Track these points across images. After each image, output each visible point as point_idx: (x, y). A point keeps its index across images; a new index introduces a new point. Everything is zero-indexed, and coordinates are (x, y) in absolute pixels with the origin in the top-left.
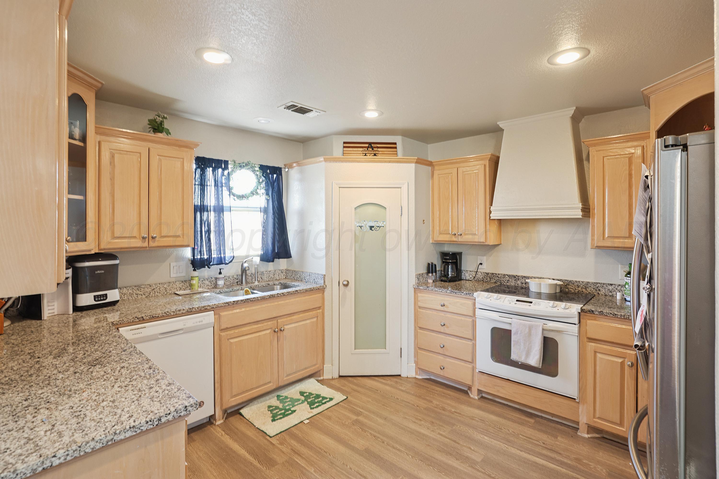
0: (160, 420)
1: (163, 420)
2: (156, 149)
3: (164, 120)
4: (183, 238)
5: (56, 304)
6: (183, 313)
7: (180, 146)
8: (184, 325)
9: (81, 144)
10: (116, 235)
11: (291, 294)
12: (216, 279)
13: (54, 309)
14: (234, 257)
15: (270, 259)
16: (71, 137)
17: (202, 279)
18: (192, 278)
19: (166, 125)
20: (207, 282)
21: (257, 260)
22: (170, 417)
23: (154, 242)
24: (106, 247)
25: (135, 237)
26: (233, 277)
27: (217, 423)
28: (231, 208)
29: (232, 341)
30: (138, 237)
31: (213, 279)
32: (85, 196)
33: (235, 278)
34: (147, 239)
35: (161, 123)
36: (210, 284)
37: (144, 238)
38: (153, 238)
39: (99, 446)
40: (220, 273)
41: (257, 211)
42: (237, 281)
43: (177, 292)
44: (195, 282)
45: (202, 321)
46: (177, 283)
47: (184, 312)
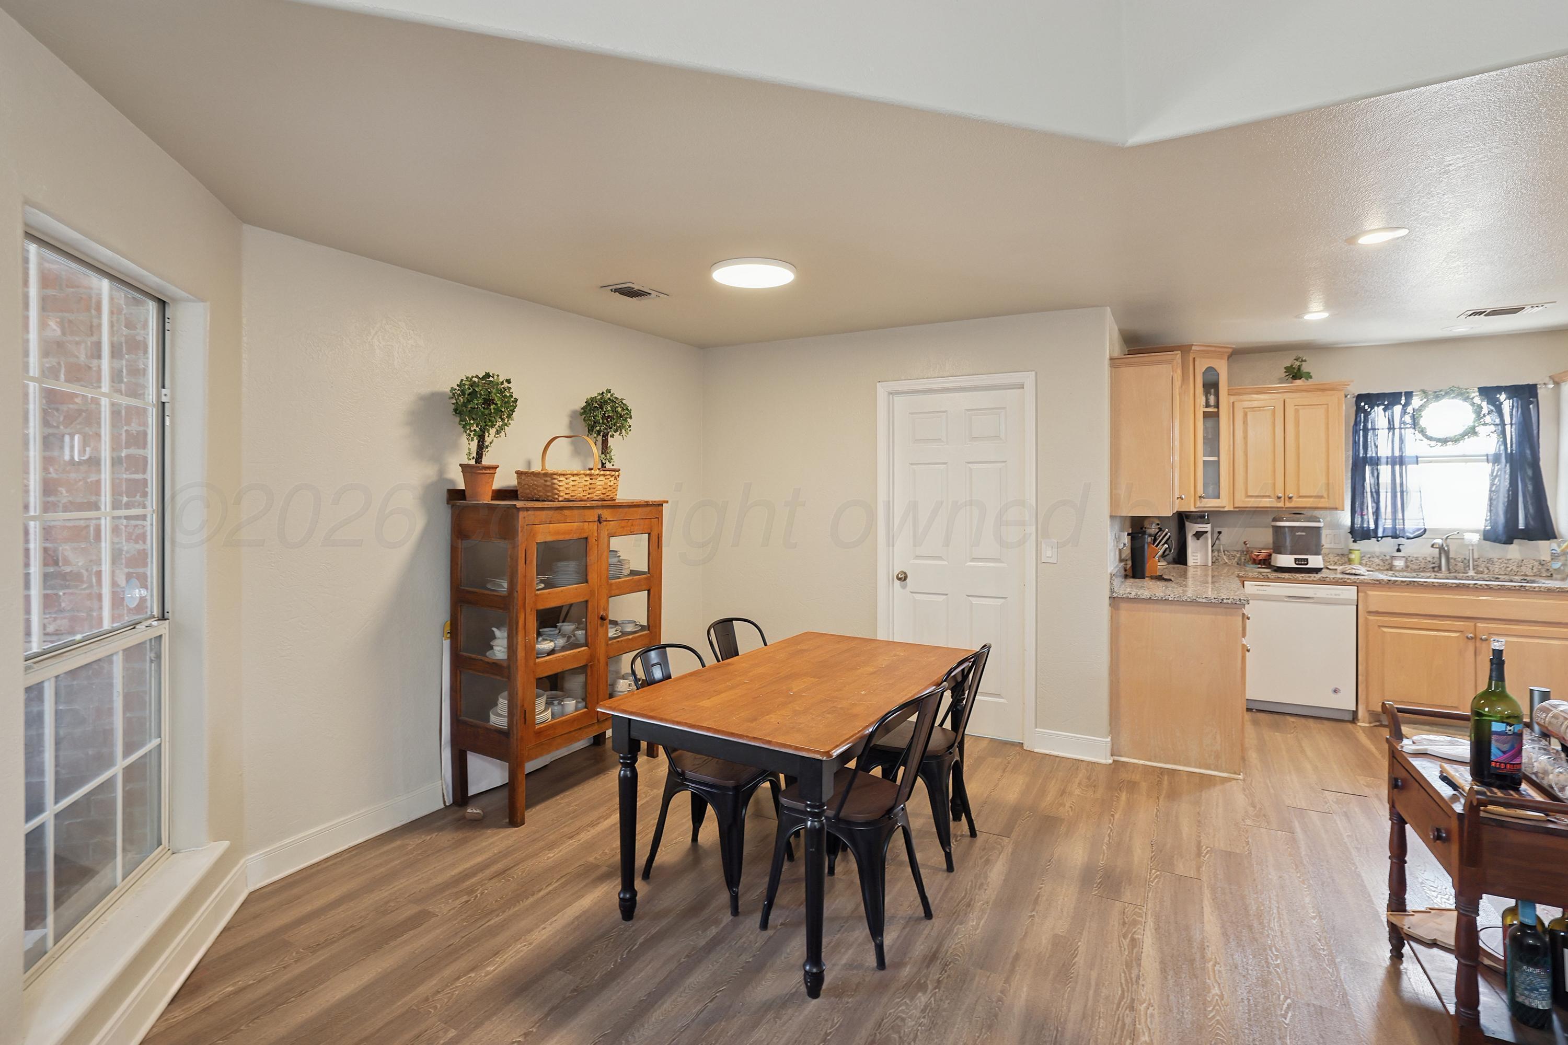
0: (1222, 600)
1: (1225, 601)
2: (1293, 399)
3: (1303, 363)
4: (1328, 498)
5: (1199, 555)
6: (1313, 580)
7: (1323, 390)
8: (1315, 594)
9: (1215, 410)
10: (1249, 494)
11: (1509, 589)
12: (1393, 557)
13: (1197, 559)
14: (1425, 530)
15: (1500, 538)
16: (1207, 405)
17: (1369, 556)
18: (1351, 551)
19: (1305, 368)
20: (1377, 561)
21: (1475, 538)
22: (1229, 601)
23: (1291, 502)
24: (1240, 505)
25: (1269, 497)
26: (1425, 558)
27: (1359, 724)
28: (1419, 459)
29: (1385, 630)
30: (1272, 496)
31: (1388, 557)
32: (1219, 457)
33: (1430, 561)
34: (1282, 499)
35: (1299, 368)
36: (1381, 563)
37: (1279, 498)
38: (1290, 498)
39: (1189, 600)
40: (1399, 550)
41: (1482, 461)
42: (1433, 565)
43: (1330, 567)
44: (1355, 556)
45: (1339, 595)
46: (1331, 556)
47: (1315, 579)
